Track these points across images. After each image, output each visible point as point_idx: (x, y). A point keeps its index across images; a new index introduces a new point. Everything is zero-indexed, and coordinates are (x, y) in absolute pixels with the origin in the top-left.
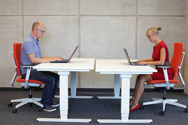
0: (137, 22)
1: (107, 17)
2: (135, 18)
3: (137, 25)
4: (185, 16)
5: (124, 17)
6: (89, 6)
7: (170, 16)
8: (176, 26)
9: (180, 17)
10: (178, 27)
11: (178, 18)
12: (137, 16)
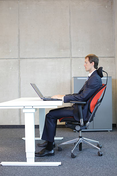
0: (71, 64)
1: (44, 60)
2: (69, 60)
3: (71, 66)
4: (114, 57)
5: (59, 59)
6: (28, 50)
7: (101, 57)
8: (107, 66)
9: (110, 58)
10: (108, 67)
11: (108, 59)
12: (71, 58)
